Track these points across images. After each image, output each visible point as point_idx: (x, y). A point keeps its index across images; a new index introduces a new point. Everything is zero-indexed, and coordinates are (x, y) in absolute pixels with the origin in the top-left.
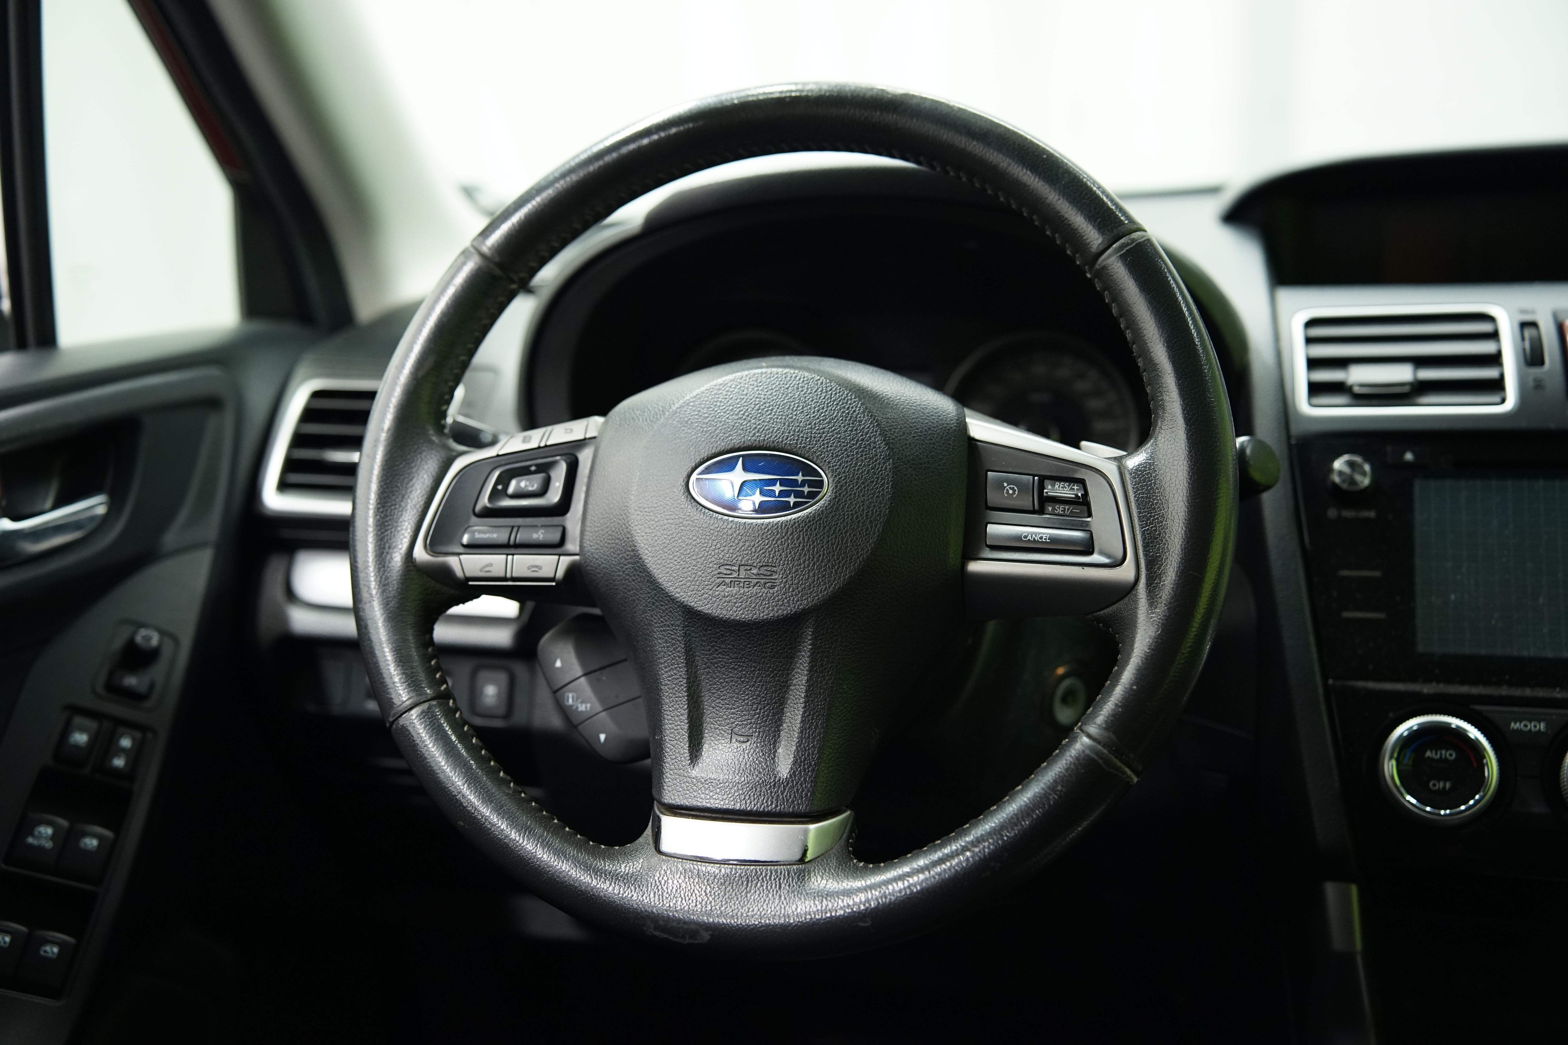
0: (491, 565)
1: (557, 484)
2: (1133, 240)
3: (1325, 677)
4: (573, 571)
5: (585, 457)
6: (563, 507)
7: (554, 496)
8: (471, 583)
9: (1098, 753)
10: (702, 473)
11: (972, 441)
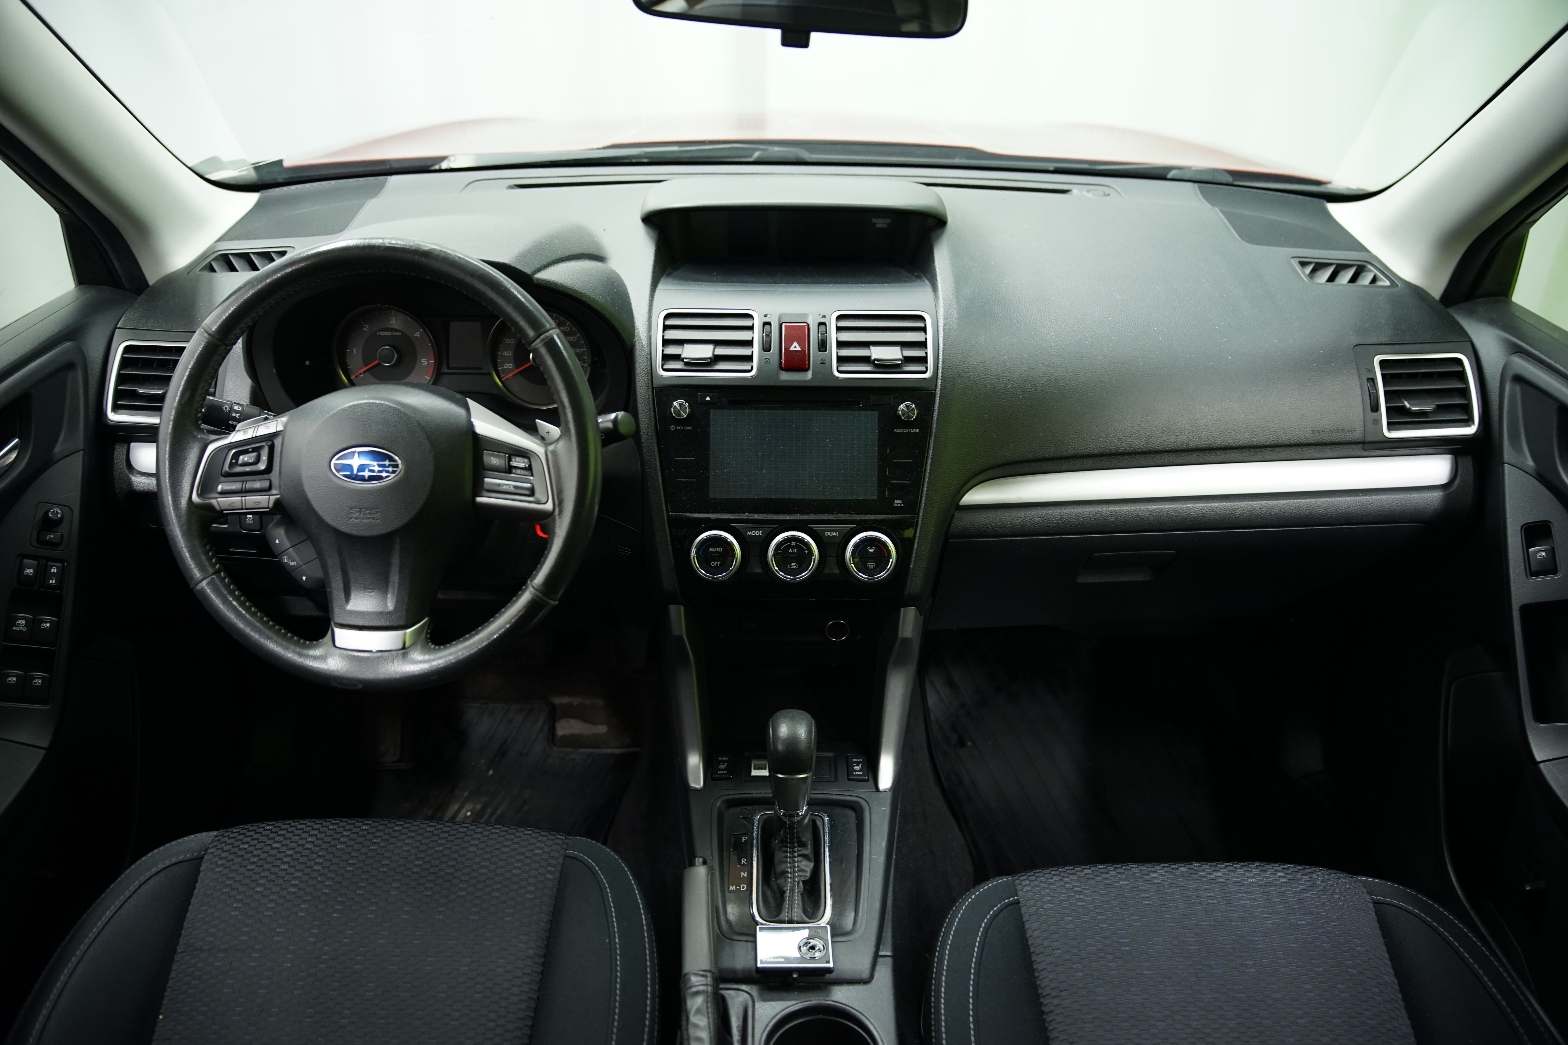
0: (233, 503)
1: (264, 458)
2: (547, 337)
3: (668, 512)
4: (277, 503)
5: (278, 442)
6: (269, 469)
7: (262, 466)
8: (225, 512)
9: (537, 596)
10: (338, 459)
11: (475, 435)
